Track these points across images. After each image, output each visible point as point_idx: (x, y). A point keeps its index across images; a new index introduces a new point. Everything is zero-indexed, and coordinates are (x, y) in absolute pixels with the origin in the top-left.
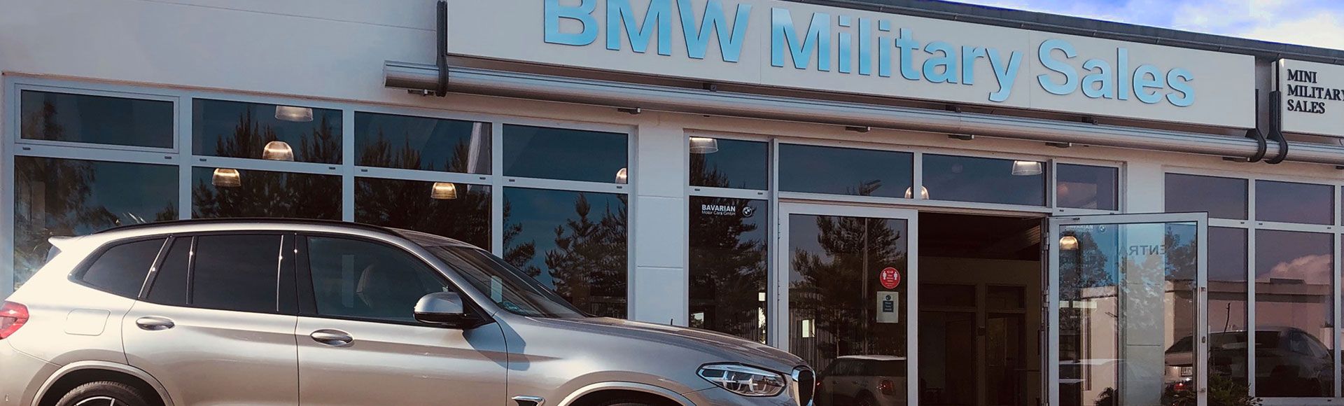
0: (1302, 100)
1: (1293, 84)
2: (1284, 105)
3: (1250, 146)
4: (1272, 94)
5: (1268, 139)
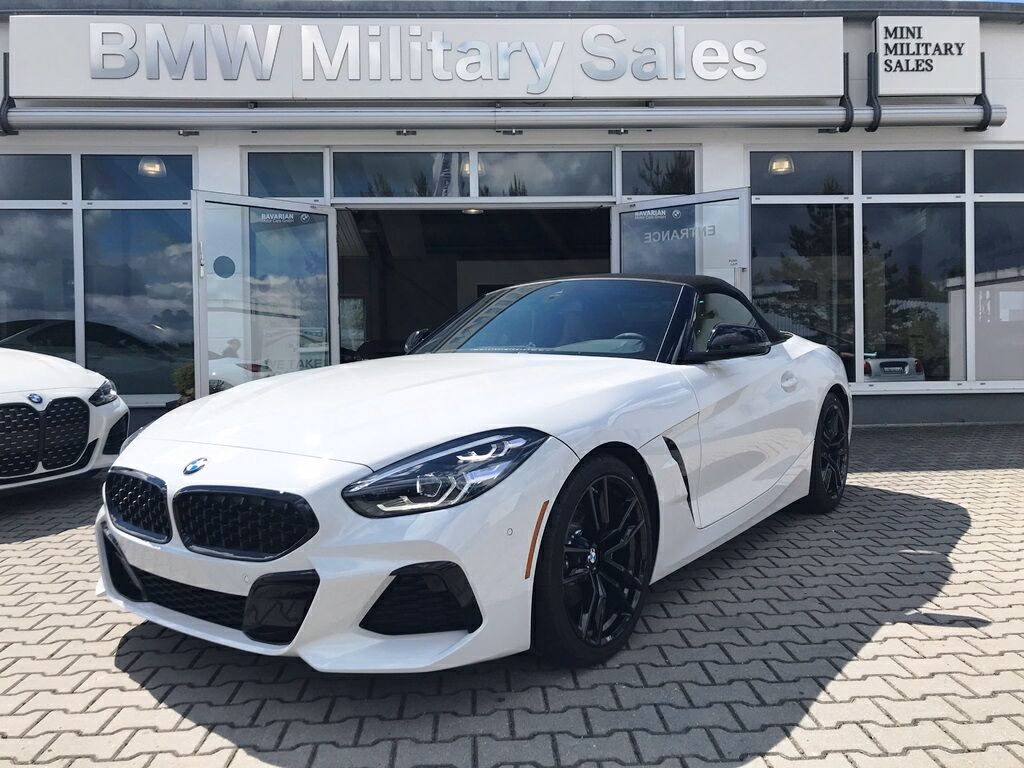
0: (903, 59)
1: (891, 42)
2: (881, 66)
4: (870, 56)
5: (867, 105)
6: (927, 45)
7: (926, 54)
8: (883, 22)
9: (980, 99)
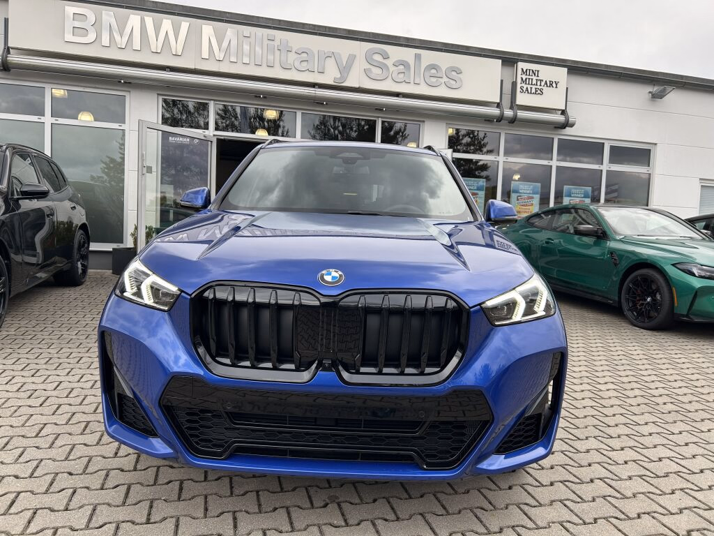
0: (529, 87)
1: (524, 77)
2: (519, 90)
4: (513, 83)
5: (510, 109)
6: (541, 81)
7: (541, 85)
8: (521, 65)
9: (563, 112)
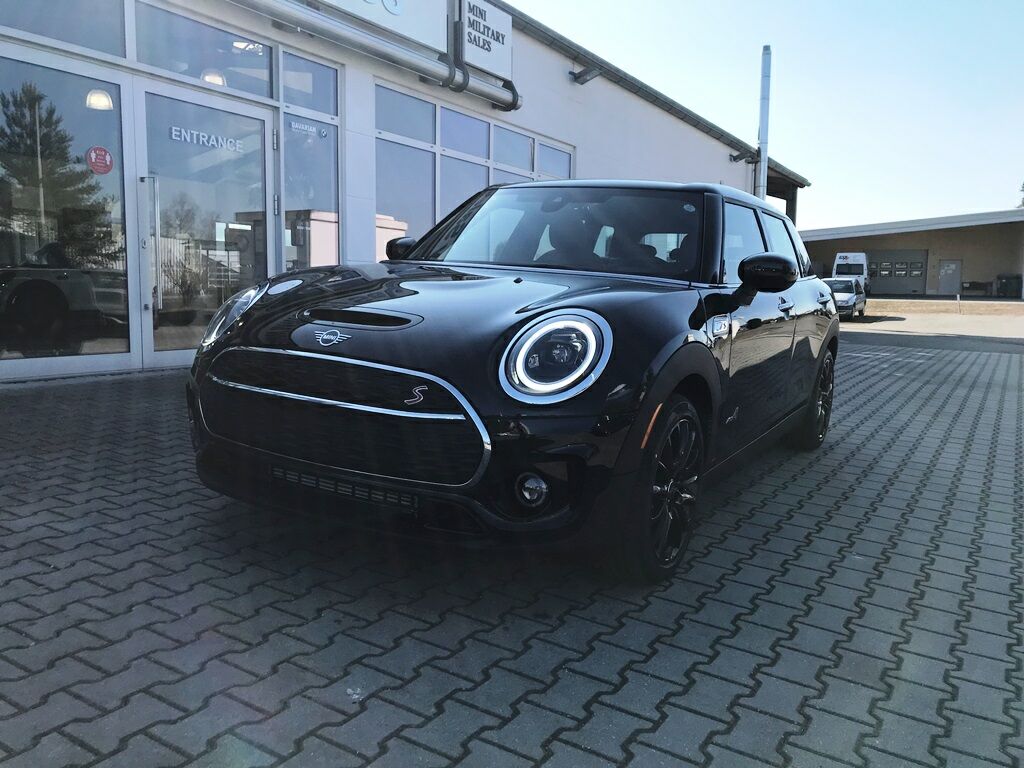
0: (478, 34)
1: (473, 18)
2: (466, 37)
3: (442, 70)
4: (457, 23)
5: (456, 67)
6: (489, 29)
7: (488, 36)
9: (508, 85)
